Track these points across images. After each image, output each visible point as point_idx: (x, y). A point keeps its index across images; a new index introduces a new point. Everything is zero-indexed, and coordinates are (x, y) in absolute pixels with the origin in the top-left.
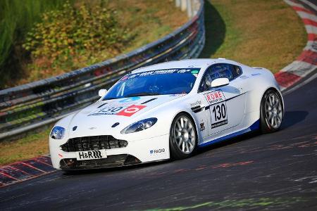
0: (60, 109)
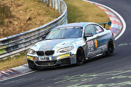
0: (12, 50)
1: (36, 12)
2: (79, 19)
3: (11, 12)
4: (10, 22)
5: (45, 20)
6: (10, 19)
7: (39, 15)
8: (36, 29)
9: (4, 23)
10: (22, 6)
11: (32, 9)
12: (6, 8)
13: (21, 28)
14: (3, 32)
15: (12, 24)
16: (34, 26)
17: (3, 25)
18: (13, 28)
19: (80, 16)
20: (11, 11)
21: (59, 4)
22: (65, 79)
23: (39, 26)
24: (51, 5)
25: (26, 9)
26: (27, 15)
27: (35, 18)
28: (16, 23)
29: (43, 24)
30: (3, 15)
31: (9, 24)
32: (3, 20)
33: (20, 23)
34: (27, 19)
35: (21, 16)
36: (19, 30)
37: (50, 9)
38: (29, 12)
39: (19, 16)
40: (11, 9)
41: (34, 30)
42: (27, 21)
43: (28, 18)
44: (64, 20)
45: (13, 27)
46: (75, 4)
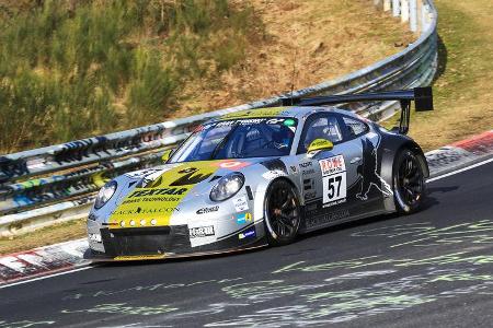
1: (341, 27)
2: (472, 52)
3: (264, 25)
4: (262, 56)
5: (367, 52)
6: (260, 48)
7: (351, 35)
8: (339, 82)
9: (244, 59)
10: (300, 9)
11: (329, 19)
12: (252, 15)
13: (295, 74)
14: (239, 87)
15: (268, 64)
16: (335, 71)
17: (238, 65)
18: (270, 75)
19: (476, 42)
20: (265, 22)
21: (413, 6)
22: (421, 237)
23: (350, 72)
24: (387, 7)
25: (311, 18)
26: (311, 37)
27: (337, 46)
28: (279, 60)
29: (361, 66)
30: (240, 34)
31: (257, 62)
32: (242, 50)
33: (293, 61)
34: (314, 49)
35: (295, 38)
36: (288, 81)
37: (387, 18)
38: (320, 28)
39: (289, 39)
40: (266, 18)
41: (333, 82)
42: (313, 56)
43: (316, 45)
44: (428, 55)
45: (270, 71)
46: (462, 4)
